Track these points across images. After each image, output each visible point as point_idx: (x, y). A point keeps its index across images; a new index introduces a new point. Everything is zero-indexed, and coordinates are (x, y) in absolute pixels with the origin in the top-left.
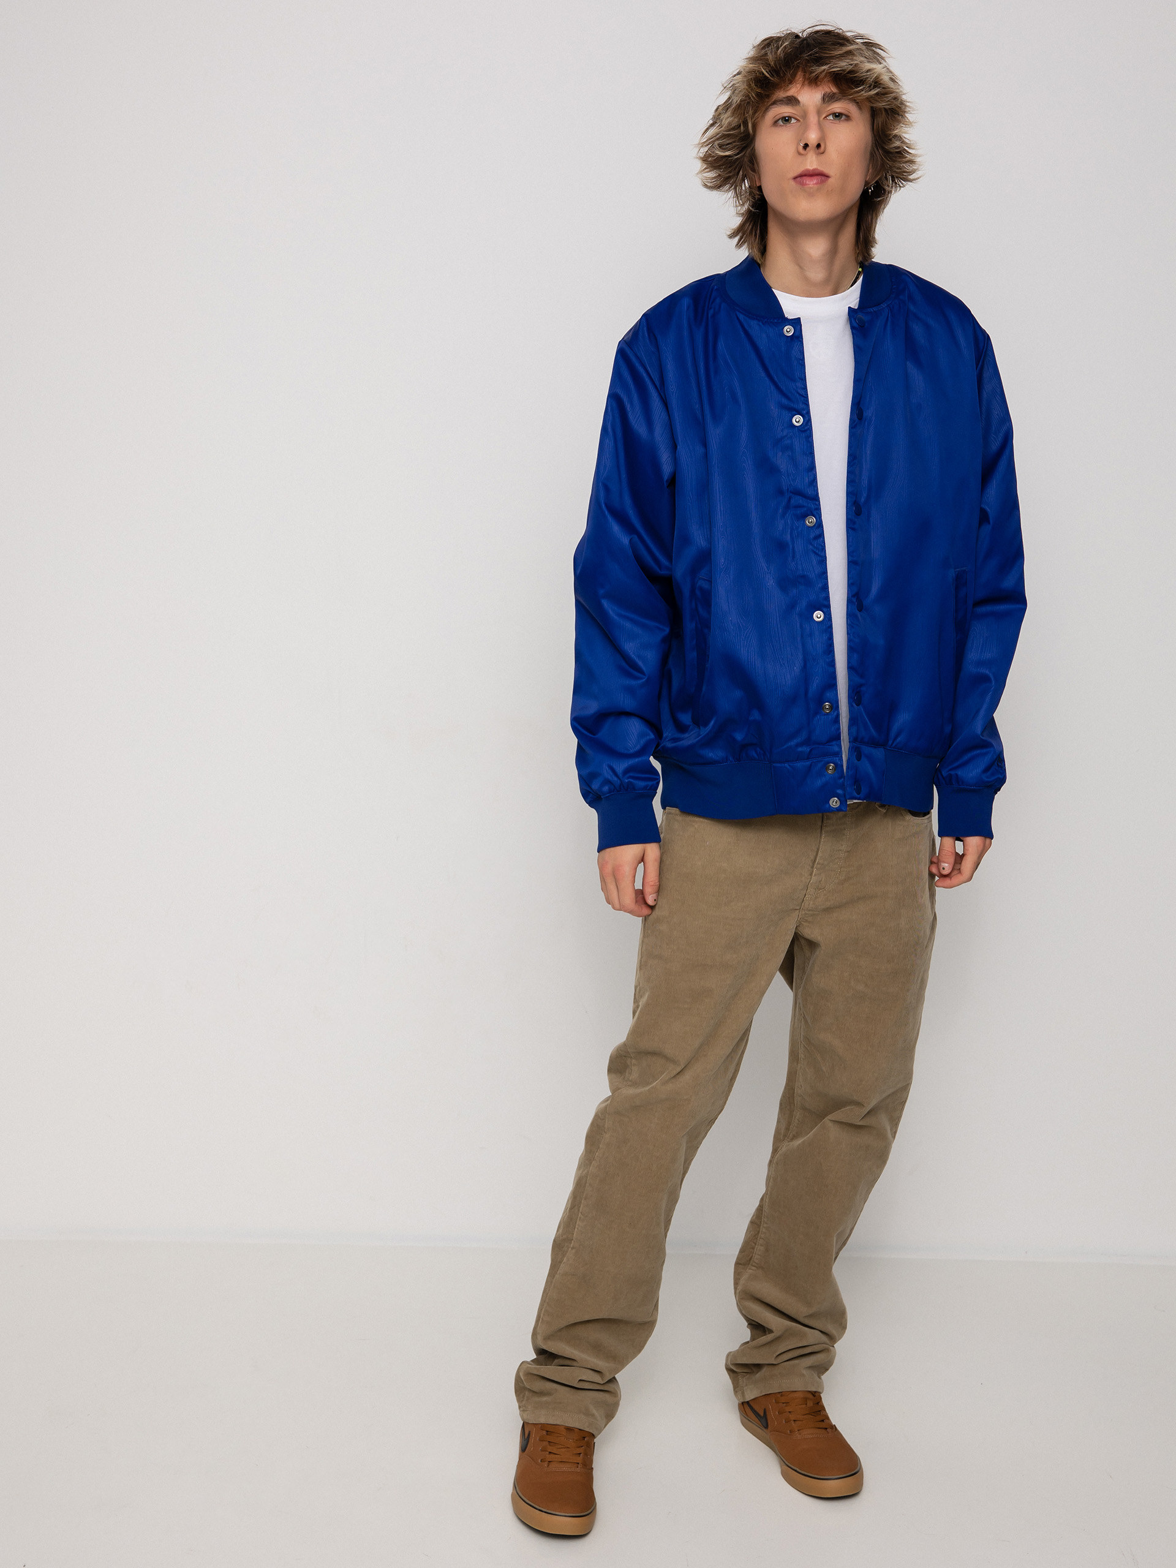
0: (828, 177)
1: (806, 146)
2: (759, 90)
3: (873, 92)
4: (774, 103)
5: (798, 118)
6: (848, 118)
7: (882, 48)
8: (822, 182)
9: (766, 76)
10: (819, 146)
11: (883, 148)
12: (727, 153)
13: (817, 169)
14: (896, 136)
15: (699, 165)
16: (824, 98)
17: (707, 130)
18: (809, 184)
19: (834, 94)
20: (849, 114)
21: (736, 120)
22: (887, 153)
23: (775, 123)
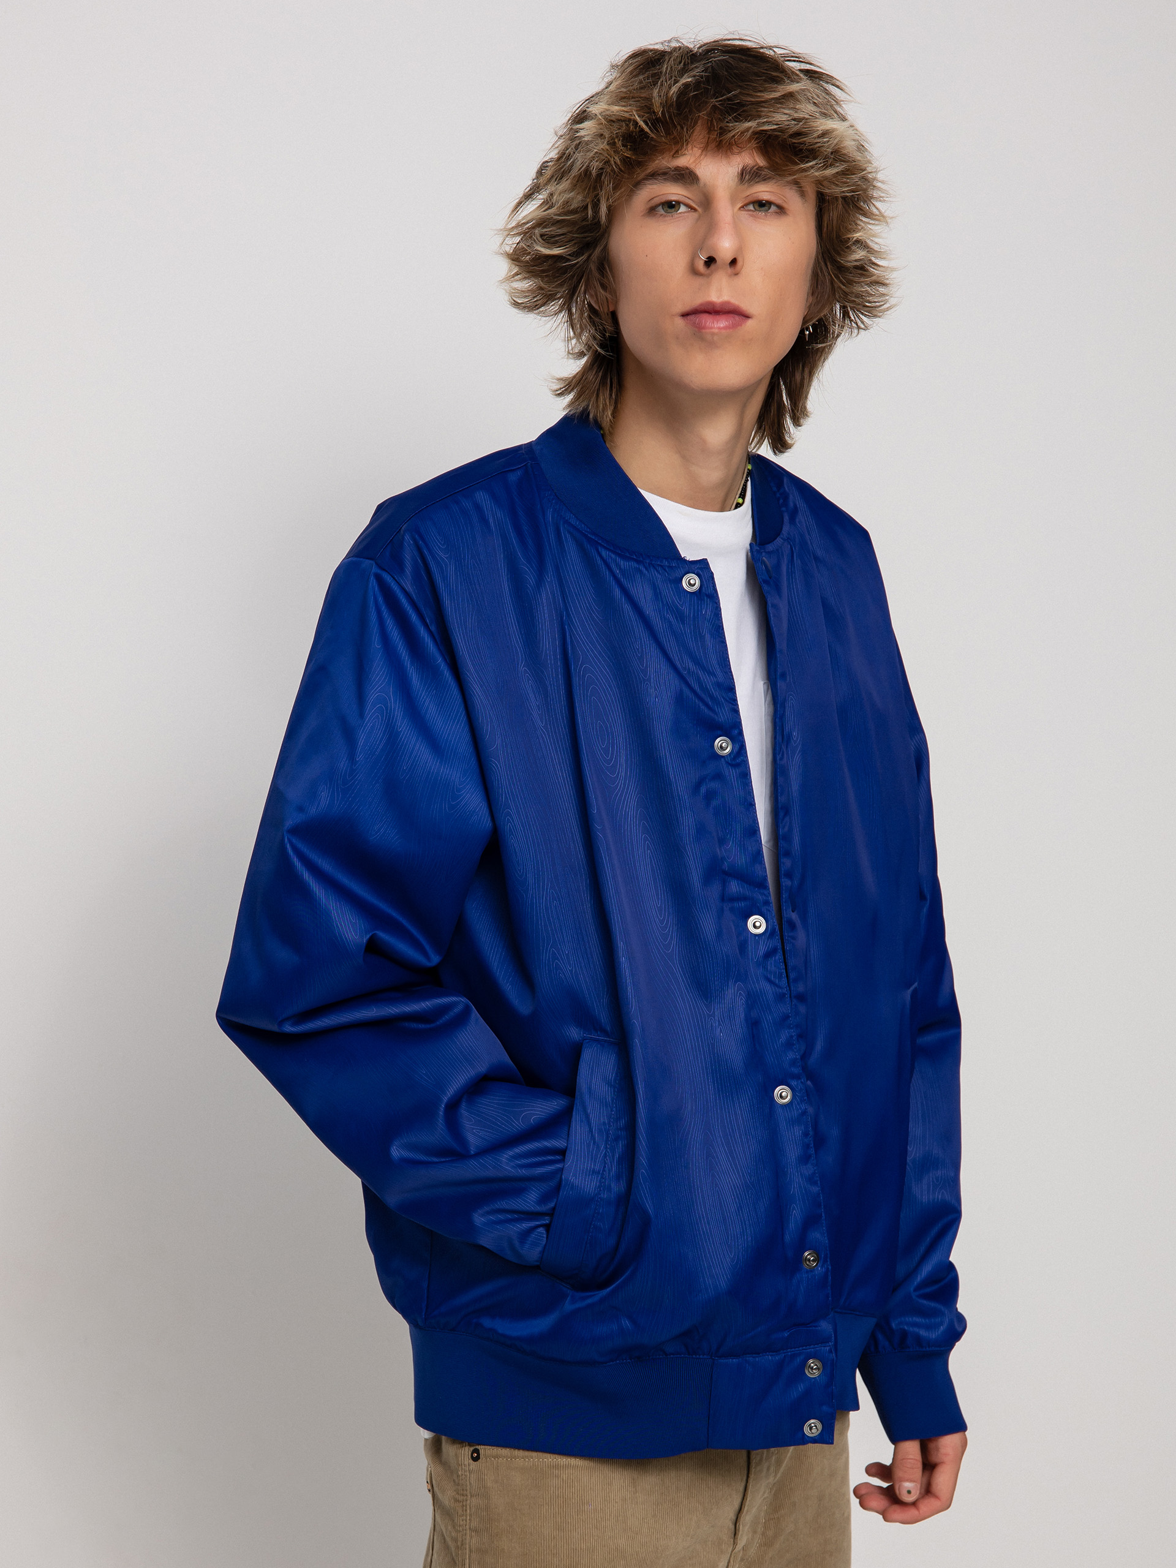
0: (746, 316)
1: (710, 261)
2: (628, 154)
3: (830, 172)
4: (653, 176)
5: (694, 205)
6: (781, 210)
7: (838, 83)
8: (734, 326)
9: (642, 130)
10: (734, 262)
11: (835, 262)
12: (556, 251)
13: (728, 303)
14: (858, 241)
15: (504, 267)
16: (742, 174)
17: (520, 204)
18: (712, 328)
19: (760, 168)
20: (785, 205)
21: (580, 197)
22: (841, 269)
23: (652, 211)
